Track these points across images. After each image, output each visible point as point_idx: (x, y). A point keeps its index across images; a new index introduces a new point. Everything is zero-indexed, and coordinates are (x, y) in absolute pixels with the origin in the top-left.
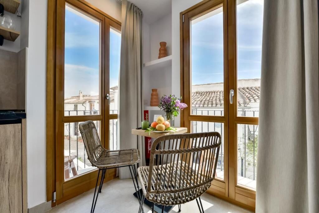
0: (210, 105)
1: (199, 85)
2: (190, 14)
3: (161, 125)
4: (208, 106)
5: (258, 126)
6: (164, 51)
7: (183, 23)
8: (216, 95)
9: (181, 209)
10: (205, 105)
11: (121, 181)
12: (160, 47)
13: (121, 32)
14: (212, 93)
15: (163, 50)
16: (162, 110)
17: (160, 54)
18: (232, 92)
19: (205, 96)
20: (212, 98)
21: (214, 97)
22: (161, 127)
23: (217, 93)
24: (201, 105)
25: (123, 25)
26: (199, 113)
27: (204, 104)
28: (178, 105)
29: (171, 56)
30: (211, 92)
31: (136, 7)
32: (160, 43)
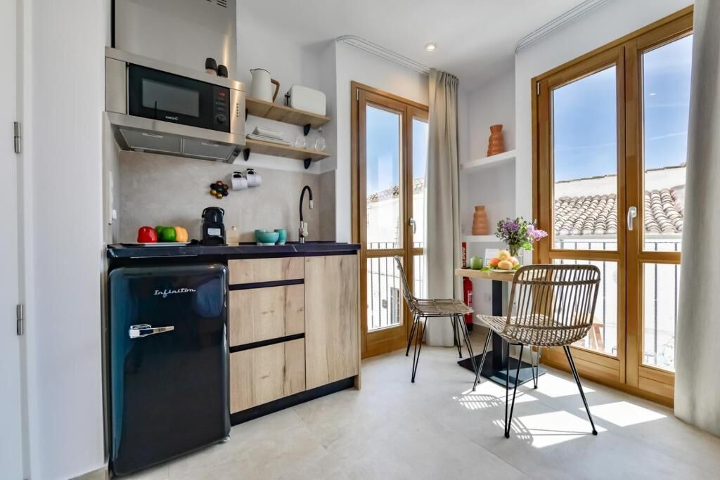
0: (600, 231)
2: (550, 80)
3: (506, 262)
4: (593, 233)
5: (679, 266)
6: (499, 141)
7: (537, 96)
9: (538, 386)
10: (585, 232)
11: (430, 348)
12: (490, 134)
13: (429, 122)
14: (607, 200)
15: (496, 139)
16: (502, 241)
17: (490, 146)
18: (632, 212)
19: (586, 207)
20: (606, 214)
21: (611, 209)
22: (507, 265)
24: (576, 232)
25: (431, 110)
26: (569, 246)
27: (584, 227)
28: (531, 234)
29: (513, 151)
30: (605, 198)
31: (449, 75)
32: (491, 128)
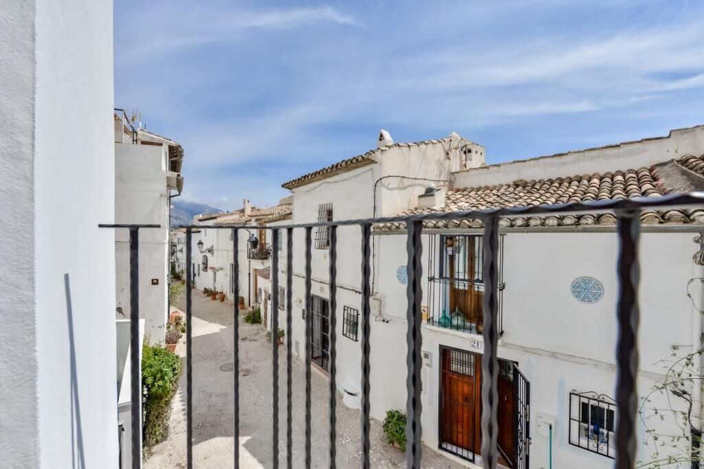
1: (525, 161)
8: (583, 188)
23: (589, 181)
